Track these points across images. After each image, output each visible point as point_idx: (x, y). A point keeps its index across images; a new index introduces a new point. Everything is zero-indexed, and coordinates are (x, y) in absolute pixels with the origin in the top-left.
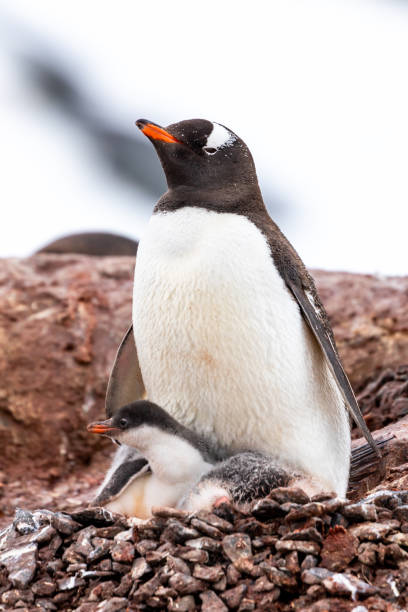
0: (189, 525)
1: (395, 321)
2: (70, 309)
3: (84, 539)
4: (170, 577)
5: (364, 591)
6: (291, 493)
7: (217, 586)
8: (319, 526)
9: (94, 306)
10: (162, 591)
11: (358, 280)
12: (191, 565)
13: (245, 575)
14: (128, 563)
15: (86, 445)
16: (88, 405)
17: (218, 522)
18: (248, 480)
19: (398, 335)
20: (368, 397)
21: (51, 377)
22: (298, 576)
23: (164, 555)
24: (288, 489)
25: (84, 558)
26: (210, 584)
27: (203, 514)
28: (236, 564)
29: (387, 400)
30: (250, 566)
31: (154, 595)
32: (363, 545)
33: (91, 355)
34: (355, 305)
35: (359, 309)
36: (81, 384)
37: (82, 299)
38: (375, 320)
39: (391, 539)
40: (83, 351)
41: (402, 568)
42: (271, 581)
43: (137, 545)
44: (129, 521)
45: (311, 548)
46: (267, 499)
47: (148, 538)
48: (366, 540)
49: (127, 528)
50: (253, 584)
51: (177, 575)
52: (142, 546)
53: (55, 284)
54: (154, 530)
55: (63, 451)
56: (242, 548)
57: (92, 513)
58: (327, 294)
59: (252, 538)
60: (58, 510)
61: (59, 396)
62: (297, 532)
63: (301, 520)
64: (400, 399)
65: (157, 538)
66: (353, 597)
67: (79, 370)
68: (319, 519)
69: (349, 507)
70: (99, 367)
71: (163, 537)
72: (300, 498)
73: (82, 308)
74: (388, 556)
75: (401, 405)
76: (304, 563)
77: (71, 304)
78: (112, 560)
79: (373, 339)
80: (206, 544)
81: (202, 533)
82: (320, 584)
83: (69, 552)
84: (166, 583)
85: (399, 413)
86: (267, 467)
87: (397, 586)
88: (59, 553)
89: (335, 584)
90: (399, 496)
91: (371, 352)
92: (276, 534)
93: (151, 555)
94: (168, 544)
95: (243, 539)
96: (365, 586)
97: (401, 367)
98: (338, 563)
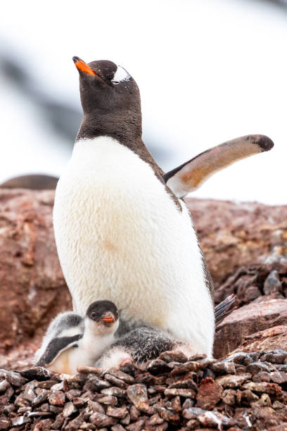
0: (103, 378)
1: (247, 233)
2: (18, 228)
3: (30, 390)
4: (90, 415)
5: (227, 423)
6: (175, 355)
7: (124, 421)
8: (195, 378)
9: (36, 225)
10: (85, 425)
11: (221, 204)
12: (105, 406)
13: (143, 413)
14: (61, 406)
15: (31, 323)
16: (32, 296)
17: (124, 376)
18: (144, 346)
19: (249, 243)
20: (228, 287)
21: (5, 276)
22: (180, 413)
23: (86, 400)
24: (173, 352)
25: (29, 403)
26: (118, 420)
27: (113, 371)
28: (137, 406)
29: (242, 289)
30: (146, 407)
31: (79, 428)
32: (226, 391)
33: (33, 259)
34: (219, 222)
35: (222, 225)
36: (27, 280)
37: (27, 221)
38: (233, 232)
39: (246, 386)
40: (28, 257)
41: (253, 407)
42: (161, 417)
43: (67, 393)
44: (61, 376)
45: (190, 394)
46: (158, 359)
47: (75, 388)
48: (228, 388)
49: (60, 382)
50: (149, 419)
51: (96, 414)
52: (70, 394)
53: (8, 210)
54: (79, 383)
55: (14, 328)
56: (141, 394)
57: (35, 371)
58: (199, 214)
59: (148, 388)
60: (11, 369)
61: (11, 288)
62: (179, 382)
63: (182, 374)
64: (251, 288)
65: (81, 388)
66: (219, 427)
67: (25, 270)
68: (195, 373)
69: (215, 364)
70: (39, 268)
71: (85, 387)
72: (181, 359)
73: (27, 227)
74: (244, 399)
75: (251, 292)
76: (184, 405)
77: (19, 224)
78: (50, 404)
79: (232, 246)
80: (116, 392)
81: (112, 384)
82: (196, 419)
83: (19, 399)
84: (87, 420)
85: (252, 297)
86: (157, 337)
87: (250, 419)
88: (12, 400)
89: (206, 418)
90: (251, 356)
91: (231, 255)
92: (165, 384)
93: (77, 400)
94: (89, 392)
95: (142, 388)
96: (228, 420)
97: (251, 266)
98: (208, 404)
